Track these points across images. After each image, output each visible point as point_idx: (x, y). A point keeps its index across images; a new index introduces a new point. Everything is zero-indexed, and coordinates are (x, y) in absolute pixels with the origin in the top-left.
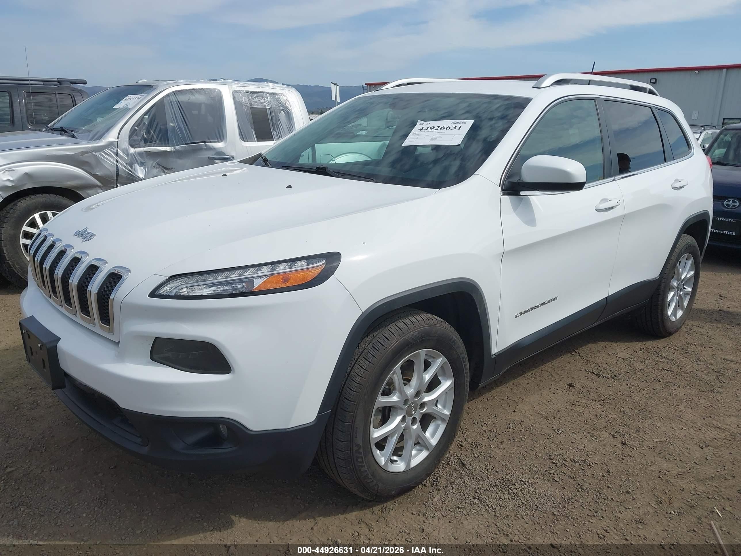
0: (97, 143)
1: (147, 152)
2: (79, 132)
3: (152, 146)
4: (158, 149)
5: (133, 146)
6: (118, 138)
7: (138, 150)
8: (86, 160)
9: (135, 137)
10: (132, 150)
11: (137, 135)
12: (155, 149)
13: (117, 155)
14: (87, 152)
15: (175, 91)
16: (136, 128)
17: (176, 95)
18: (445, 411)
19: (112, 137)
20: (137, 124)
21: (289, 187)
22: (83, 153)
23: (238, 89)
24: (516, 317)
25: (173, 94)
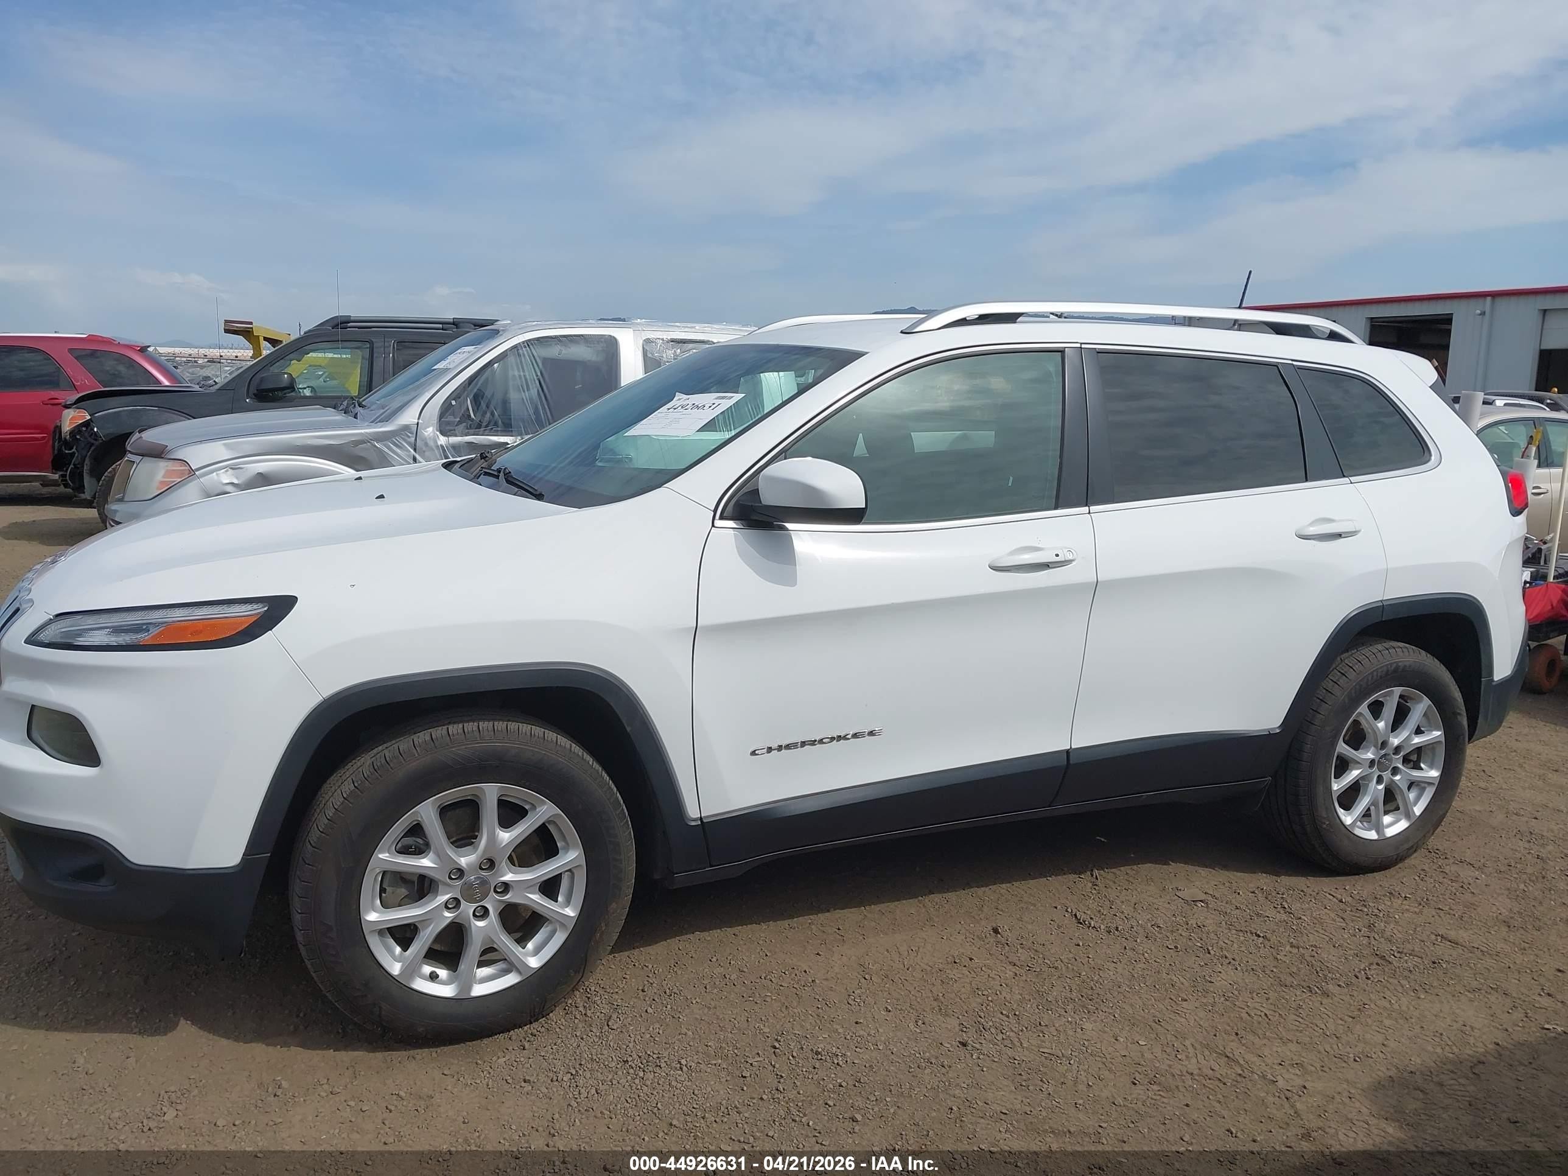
0: (381, 427)
1: (470, 443)
2: (372, 408)
3: (481, 433)
4: (490, 440)
5: (443, 433)
6: (419, 419)
7: (454, 440)
8: (362, 454)
9: (451, 418)
10: (442, 440)
11: (453, 414)
12: (484, 439)
13: (415, 450)
14: (363, 442)
15: (530, 340)
16: (454, 403)
17: (531, 346)
18: (567, 909)
19: (409, 417)
20: (453, 396)
21: (382, 497)
22: (356, 443)
23: (652, 335)
24: (753, 753)
25: (526, 344)
